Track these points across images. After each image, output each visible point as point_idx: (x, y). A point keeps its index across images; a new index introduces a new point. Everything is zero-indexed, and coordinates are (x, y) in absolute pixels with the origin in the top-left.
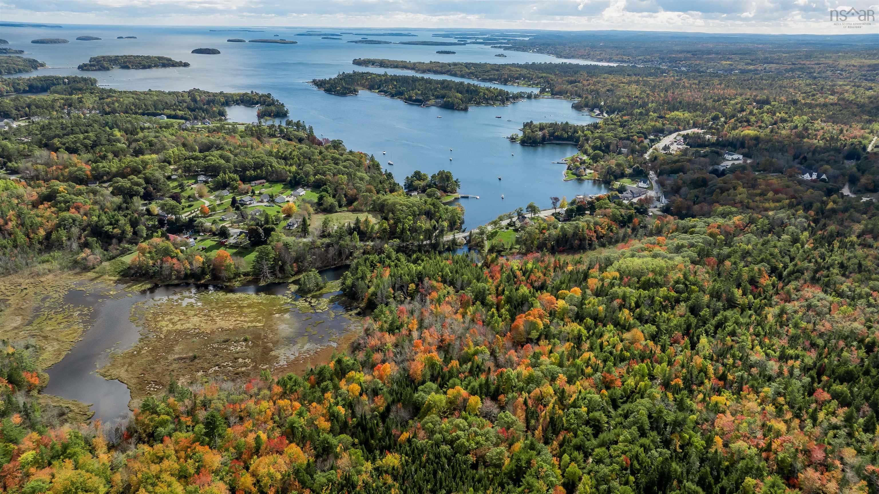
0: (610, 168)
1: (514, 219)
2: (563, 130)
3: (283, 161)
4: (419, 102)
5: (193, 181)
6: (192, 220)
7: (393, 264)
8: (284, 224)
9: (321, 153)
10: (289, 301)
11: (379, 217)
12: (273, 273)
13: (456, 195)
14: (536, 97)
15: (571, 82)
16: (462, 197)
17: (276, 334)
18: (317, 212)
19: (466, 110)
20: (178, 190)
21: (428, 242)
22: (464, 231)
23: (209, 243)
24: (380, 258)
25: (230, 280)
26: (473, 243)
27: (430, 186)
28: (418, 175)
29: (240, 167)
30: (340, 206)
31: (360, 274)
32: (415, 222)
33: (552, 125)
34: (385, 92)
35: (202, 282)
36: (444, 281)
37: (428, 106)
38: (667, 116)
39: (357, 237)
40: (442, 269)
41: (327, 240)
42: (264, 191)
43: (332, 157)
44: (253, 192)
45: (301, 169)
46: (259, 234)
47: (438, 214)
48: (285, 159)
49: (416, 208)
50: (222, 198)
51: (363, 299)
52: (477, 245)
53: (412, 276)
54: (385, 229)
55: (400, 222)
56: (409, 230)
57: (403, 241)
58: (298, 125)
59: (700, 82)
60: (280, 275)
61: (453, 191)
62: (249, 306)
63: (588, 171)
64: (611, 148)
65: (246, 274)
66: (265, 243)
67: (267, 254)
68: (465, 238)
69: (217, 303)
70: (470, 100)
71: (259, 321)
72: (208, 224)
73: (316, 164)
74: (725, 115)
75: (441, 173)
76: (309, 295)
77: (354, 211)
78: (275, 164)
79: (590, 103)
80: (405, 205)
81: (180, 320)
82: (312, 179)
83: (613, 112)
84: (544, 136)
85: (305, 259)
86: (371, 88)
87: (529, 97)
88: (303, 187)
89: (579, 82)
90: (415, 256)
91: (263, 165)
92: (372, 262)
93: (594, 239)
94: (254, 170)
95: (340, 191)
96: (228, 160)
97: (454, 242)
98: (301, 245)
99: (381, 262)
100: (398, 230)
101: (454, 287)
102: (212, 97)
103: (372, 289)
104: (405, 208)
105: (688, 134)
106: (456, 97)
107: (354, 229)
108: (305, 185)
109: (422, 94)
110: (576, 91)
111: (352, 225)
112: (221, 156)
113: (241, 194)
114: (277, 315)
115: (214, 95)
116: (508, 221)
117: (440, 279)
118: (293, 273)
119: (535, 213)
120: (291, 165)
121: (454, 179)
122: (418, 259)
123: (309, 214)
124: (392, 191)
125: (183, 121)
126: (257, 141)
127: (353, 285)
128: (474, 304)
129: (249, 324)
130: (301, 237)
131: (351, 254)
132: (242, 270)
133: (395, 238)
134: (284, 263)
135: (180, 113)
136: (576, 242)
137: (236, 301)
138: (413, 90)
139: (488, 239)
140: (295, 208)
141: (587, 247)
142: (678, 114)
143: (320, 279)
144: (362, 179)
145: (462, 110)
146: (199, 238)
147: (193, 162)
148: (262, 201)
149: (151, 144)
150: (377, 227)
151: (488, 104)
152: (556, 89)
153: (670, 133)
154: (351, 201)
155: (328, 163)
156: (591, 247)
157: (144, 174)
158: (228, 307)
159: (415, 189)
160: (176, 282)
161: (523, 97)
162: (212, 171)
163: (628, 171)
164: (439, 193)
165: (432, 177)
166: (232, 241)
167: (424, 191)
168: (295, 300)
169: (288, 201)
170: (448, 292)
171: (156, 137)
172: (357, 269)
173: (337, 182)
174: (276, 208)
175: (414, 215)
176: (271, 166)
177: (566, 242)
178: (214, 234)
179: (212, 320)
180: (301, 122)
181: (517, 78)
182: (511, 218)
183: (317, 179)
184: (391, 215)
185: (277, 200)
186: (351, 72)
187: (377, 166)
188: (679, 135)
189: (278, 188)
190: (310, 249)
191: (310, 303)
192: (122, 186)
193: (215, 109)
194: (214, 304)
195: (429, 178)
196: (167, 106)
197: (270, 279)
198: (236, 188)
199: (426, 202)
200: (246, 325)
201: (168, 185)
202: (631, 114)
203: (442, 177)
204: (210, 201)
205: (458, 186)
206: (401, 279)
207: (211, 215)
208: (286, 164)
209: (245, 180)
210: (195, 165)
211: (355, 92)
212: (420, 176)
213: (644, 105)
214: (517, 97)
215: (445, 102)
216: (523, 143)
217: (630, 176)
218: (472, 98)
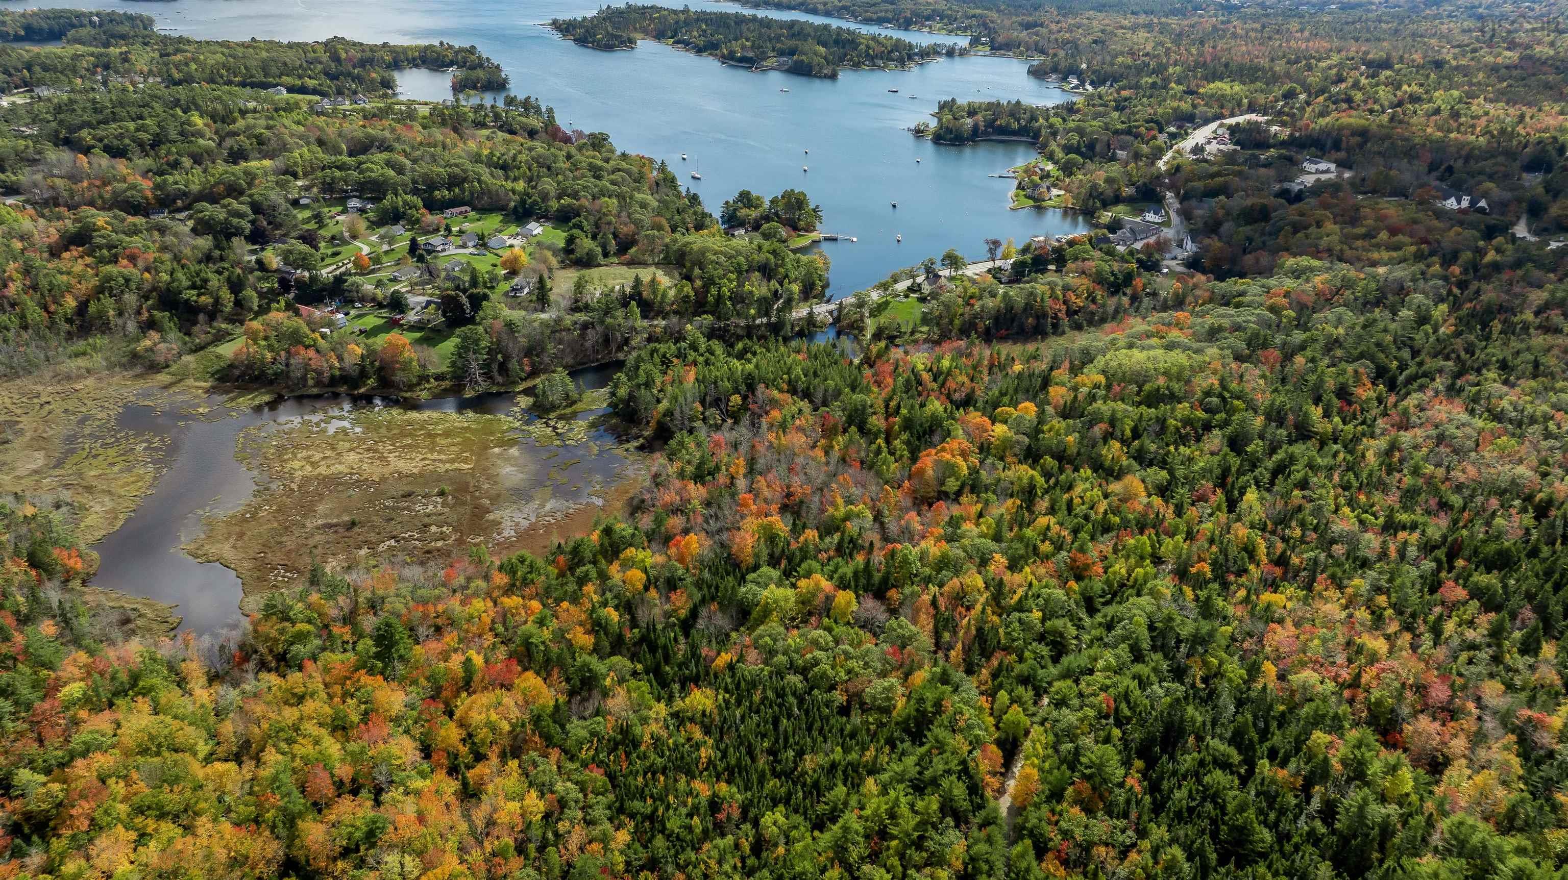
0: (1094, 187)
1: (919, 280)
2: (1012, 114)
3: (500, 173)
4: (748, 63)
5: (340, 209)
6: (339, 280)
7: (700, 359)
8: (504, 286)
9: (569, 157)
10: (518, 424)
11: (677, 275)
12: (488, 376)
13: (814, 235)
14: (963, 53)
15: (1028, 26)
16: (826, 239)
17: (496, 483)
18: (564, 265)
19: (833, 77)
20: (312, 226)
21: (765, 320)
22: (828, 301)
23: (371, 321)
24: (679, 349)
25: (411, 387)
26: (845, 323)
27: (767, 219)
28: (746, 199)
29: (424, 183)
30: (606, 255)
31: (642, 379)
32: (741, 285)
33: (990, 105)
34: (686, 44)
35: (362, 390)
36: (793, 391)
37: (765, 71)
38: (1201, 90)
39: (637, 311)
40: (790, 368)
41: (582, 317)
42: (467, 226)
43: (590, 164)
44: (448, 229)
45: (535, 187)
46: (461, 306)
47: (781, 270)
48: (504, 167)
49: (742, 259)
50: (391, 240)
51: (648, 423)
52: (852, 326)
53: (736, 381)
54: (687, 296)
55: (714, 284)
56: (730, 298)
57: (719, 319)
58: (527, 105)
59: (1264, 27)
60: (500, 379)
61: (809, 228)
62: (447, 434)
63: (1055, 192)
64: (1098, 148)
65: (439, 377)
66: (472, 321)
67: (477, 342)
68: (831, 313)
69: (389, 429)
70: (841, 59)
71: (465, 461)
72: (368, 287)
73: (560, 178)
74: (1307, 89)
75: (787, 195)
76: (553, 415)
77: (631, 263)
78: (486, 177)
79: (1063, 65)
80: (721, 252)
81: (324, 458)
82: (554, 205)
83: (1103, 83)
84: (976, 127)
85: (543, 350)
86: (659, 36)
87: (950, 53)
88: (537, 220)
89: (1042, 25)
90: (740, 345)
91: (465, 180)
92: (664, 356)
93: (1062, 315)
94: (449, 189)
95: (604, 228)
96: (400, 170)
97: (810, 319)
98: (536, 324)
99: (681, 355)
100: (710, 299)
101: (811, 402)
102: (368, 54)
103: (665, 404)
104: (723, 259)
105: (1238, 124)
106: (816, 54)
107: (632, 297)
108: (543, 216)
109: (752, 47)
110: (1036, 44)
111: (628, 290)
112: (389, 164)
113: (427, 233)
114: (496, 450)
115: (373, 48)
116: (909, 283)
117: (785, 387)
118: (523, 375)
119: (957, 269)
120: (516, 179)
121: (812, 206)
122: (745, 350)
123: (550, 270)
124: (699, 227)
125: (318, 98)
126: (453, 135)
127: (631, 397)
128: (845, 431)
129: (448, 466)
130: (536, 310)
131: (626, 341)
132: (432, 370)
133: (705, 312)
134: (507, 357)
135: (310, 83)
136: (1030, 320)
137: (423, 425)
138: (736, 39)
139: (872, 315)
140: (525, 259)
141: (1049, 329)
142: (1223, 87)
143: (571, 386)
144: (644, 205)
145: (826, 77)
146: (353, 312)
147: (338, 174)
148: (464, 246)
149: (261, 141)
150: (672, 293)
151: (874, 67)
152: (1000, 39)
153: (1207, 122)
154: (624, 246)
155: (583, 176)
156: (1057, 329)
157: (251, 196)
158: (409, 435)
159: (741, 224)
160: (315, 391)
161: (939, 54)
162: (372, 191)
163: (1127, 192)
164: (783, 232)
165: (772, 202)
166: (412, 317)
167: (756, 227)
168: (527, 423)
169: (511, 246)
170: (800, 411)
171: (268, 128)
172: (638, 368)
173: (599, 211)
174: (490, 258)
175: (740, 272)
176: (479, 181)
177: (1013, 320)
178: (380, 306)
179: (382, 458)
180: (532, 99)
181: (928, 19)
182: (913, 277)
183: (563, 206)
184: (697, 271)
185: (492, 242)
186: (623, 6)
187: (671, 182)
188: (1221, 125)
189: (493, 221)
190: (553, 332)
191: (555, 428)
192: (211, 218)
193: (374, 75)
194: (383, 431)
195: (767, 204)
196: (287, 70)
197: (483, 386)
198: (418, 221)
199: (760, 248)
200: (442, 467)
201: (295, 217)
202: (1137, 87)
203: (789, 202)
204: (370, 244)
205: (819, 218)
206: (716, 387)
207: (373, 271)
208: (507, 178)
209: (432, 206)
210: (341, 179)
211: (629, 43)
212: (749, 200)
213: (1160, 69)
214: (927, 54)
215: (796, 62)
216: (938, 139)
217: (1129, 201)
218: (845, 55)
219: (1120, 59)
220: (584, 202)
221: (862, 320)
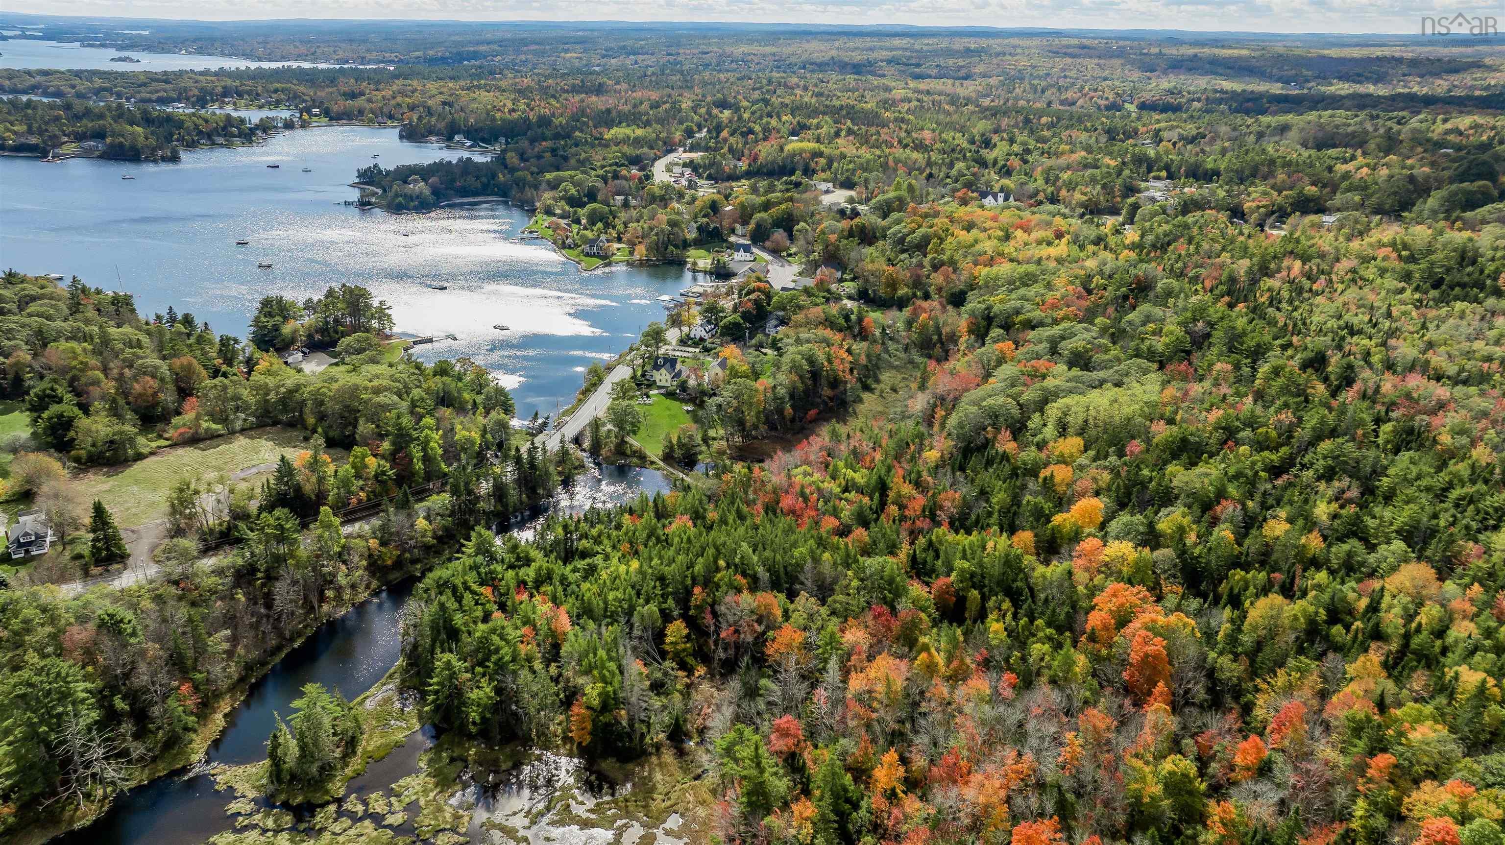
0: (663, 232)
13: (400, 343)
14: (303, 125)
16: (418, 343)
18: (78, 470)
19: (174, 158)
26: (605, 451)
28: (279, 308)
36: (755, 584)
37: (66, 159)
38: (606, 136)
47: (467, 396)
54: (379, 472)
55: (410, 440)
63: (614, 245)
68: (575, 441)
70: (170, 139)
77: (200, 440)
97: (567, 460)
98: (138, 600)
100: (419, 466)
103: (594, 688)
105: (689, 161)
106: (133, 134)
107: (283, 498)
118: (192, 720)
121: (376, 304)
134: (137, 696)
136: (826, 390)
141: (849, 397)
150: (348, 473)
151: (215, 145)
152: (335, 108)
153: (653, 163)
156: (854, 397)
159: (289, 345)
161: (277, 127)
163: (688, 235)
164: (377, 344)
167: (318, 345)
168: (303, 831)
181: (223, 95)
184: (364, 427)
188: (669, 164)
203: (353, 300)
205: (391, 318)
206: (635, 618)
212: (285, 309)
214: (266, 127)
218: (172, 135)
219: (495, 116)
220: (19, 357)
221: (626, 444)
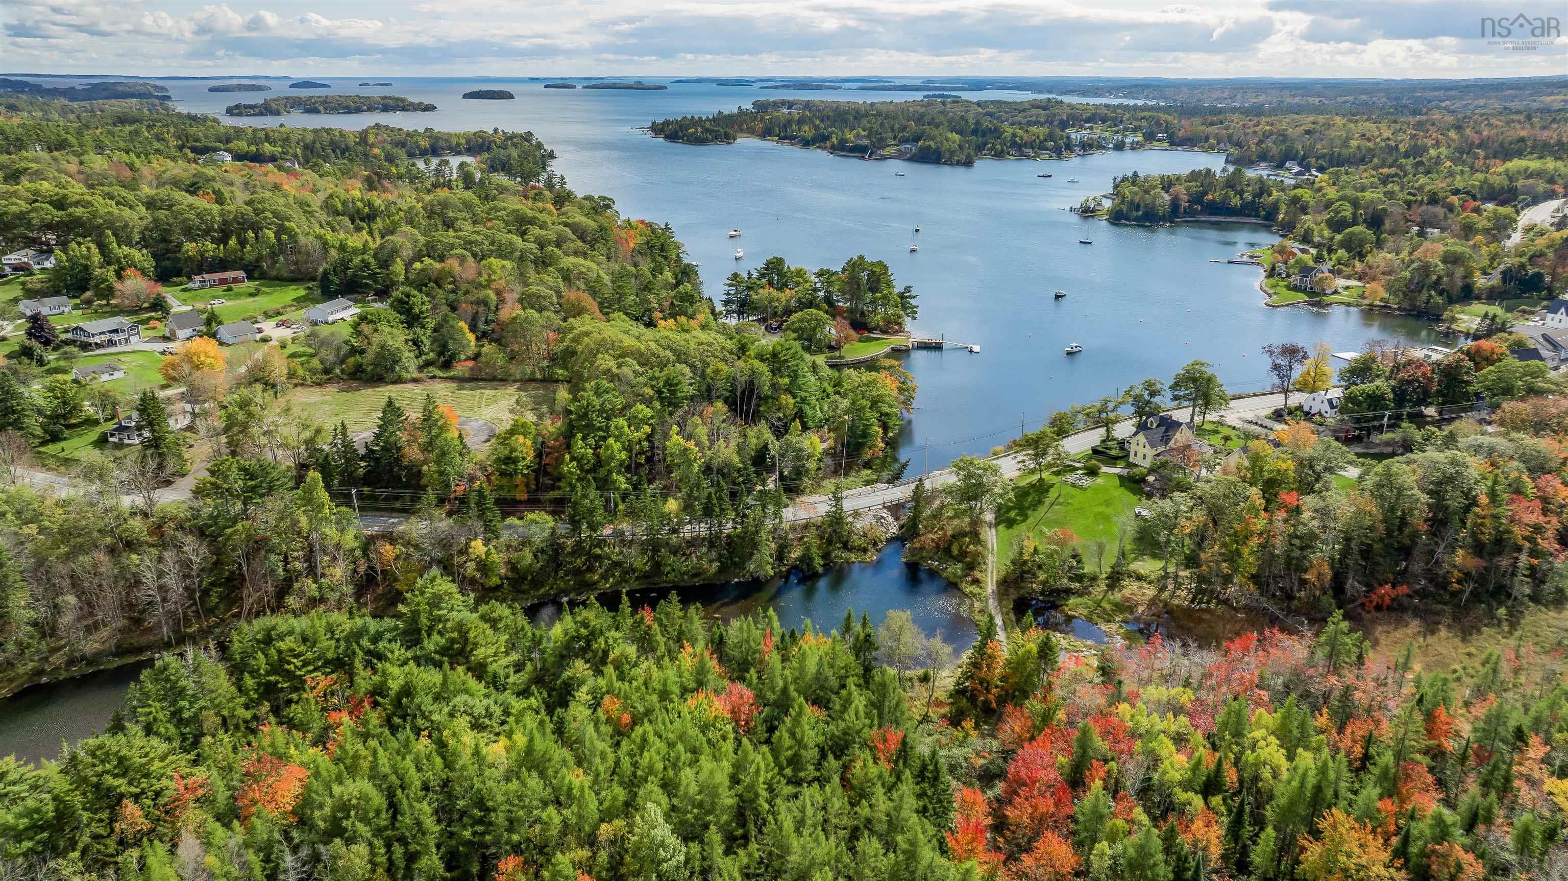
0: (1425, 269)
1: (1124, 429)
2: (1230, 188)
4: (859, 151)
13: (897, 340)
14: (1135, 147)
16: (920, 347)
21: (703, 529)
22: (893, 479)
26: (929, 538)
27: (807, 305)
28: (773, 272)
34: (793, 139)
37: (883, 159)
42: (218, 304)
47: (786, 400)
49: (685, 372)
52: (945, 550)
54: (513, 458)
61: (891, 326)
63: (1341, 282)
64: (1388, 225)
68: (895, 509)
70: (980, 148)
75: (854, 266)
77: (474, 378)
78: (307, 227)
84: (1175, 204)
86: (765, 133)
87: (1120, 147)
88: (357, 297)
91: (254, 226)
94: (218, 241)
97: (835, 528)
100: (567, 467)
106: (947, 139)
108: (378, 292)
109: (869, 136)
110: (1230, 137)
116: (1094, 437)
119: (1206, 408)
121: (898, 288)
135: (267, 148)
136: (1461, 556)
138: (852, 130)
139: (1004, 519)
141: (1523, 587)
145: (958, 163)
148: (170, 337)
151: (1022, 156)
152: (1180, 137)
153: (1536, 200)
161: (1104, 147)
163: (1480, 282)
164: (832, 330)
165: (823, 277)
175: (667, 400)
177: (1408, 554)
181: (1088, 120)
182: (1108, 424)
183: (414, 272)
185: (223, 331)
187: (663, 251)
195: (812, 281)
198: (111, 292)
203: (855, 278)
205: (912, 312)
209: (165, 269)
211: (728, 139)
212: (781, 274)
213: (1416, 151)
214: (1090, 146)
215: (921, 149)
216: (1117, 218)
217: (1492, 296)
218: (985, 144)
219: (1354, 143)
220: (453, 264)
221: (975, 536)
